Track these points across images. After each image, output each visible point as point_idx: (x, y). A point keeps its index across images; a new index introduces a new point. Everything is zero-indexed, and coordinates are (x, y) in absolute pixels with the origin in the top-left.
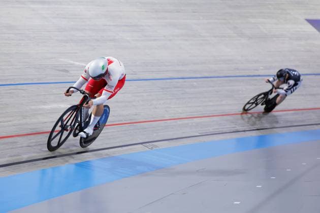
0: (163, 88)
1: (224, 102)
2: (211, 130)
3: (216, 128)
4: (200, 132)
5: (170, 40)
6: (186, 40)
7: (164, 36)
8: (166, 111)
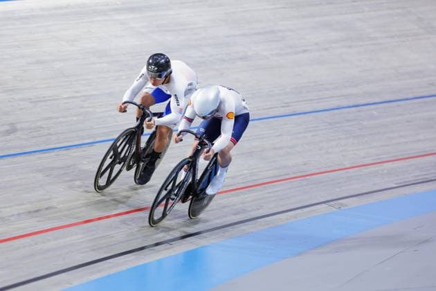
0: (330, 124)
1: (421, 137)
2: (410, 178)
3: (416, 174)
4: (396, 182)
5: (326, 49)
6: (350, 47)
7: (316, 44)
8: (343, 155)
